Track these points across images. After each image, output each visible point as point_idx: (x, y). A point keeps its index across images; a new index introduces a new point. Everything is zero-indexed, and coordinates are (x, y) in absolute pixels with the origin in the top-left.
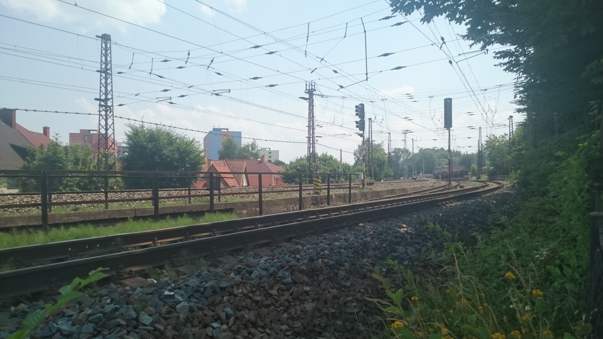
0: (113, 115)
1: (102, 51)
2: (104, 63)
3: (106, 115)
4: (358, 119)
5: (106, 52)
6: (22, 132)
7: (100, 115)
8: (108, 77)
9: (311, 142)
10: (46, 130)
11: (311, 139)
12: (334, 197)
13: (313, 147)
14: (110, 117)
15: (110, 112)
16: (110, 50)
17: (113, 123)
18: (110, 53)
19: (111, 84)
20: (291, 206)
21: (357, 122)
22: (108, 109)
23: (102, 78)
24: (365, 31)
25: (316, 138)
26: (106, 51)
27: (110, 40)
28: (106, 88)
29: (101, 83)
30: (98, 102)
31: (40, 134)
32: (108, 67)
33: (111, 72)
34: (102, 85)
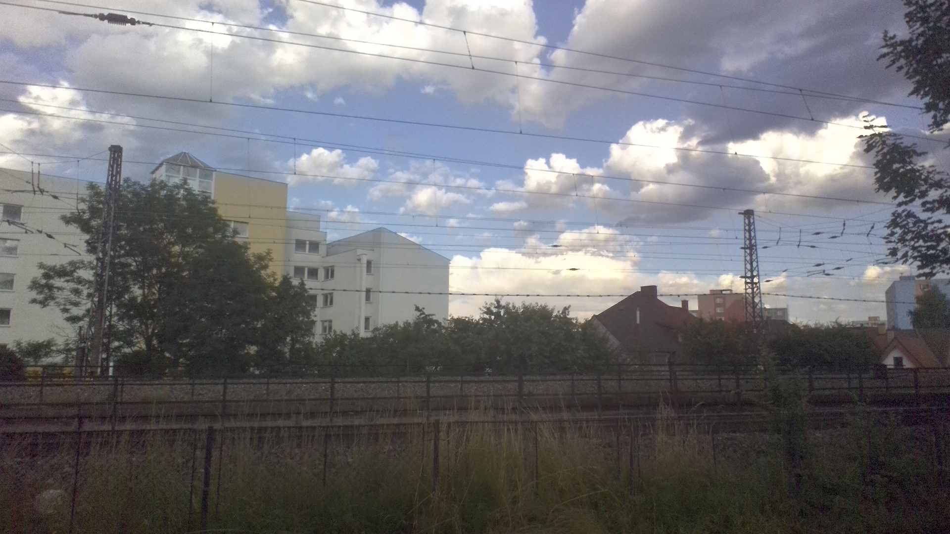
0: (760, 292)
1: (745, 227)
2: (748, 239)
5: (749, 227)
8: (753, 253)
10: (685, 304)
14: (757, 294)
15: (757, 290)
16: (754, 225)
18: (754, 228)
19: (756, 260)
22: (754, 285)
27: (753, 214)
28: (751, 264)
29: (746, 260)
30: (744, 279)
31: (678, 308)
32: (753, 241)
33: (756, 247)
34: (746, 262)
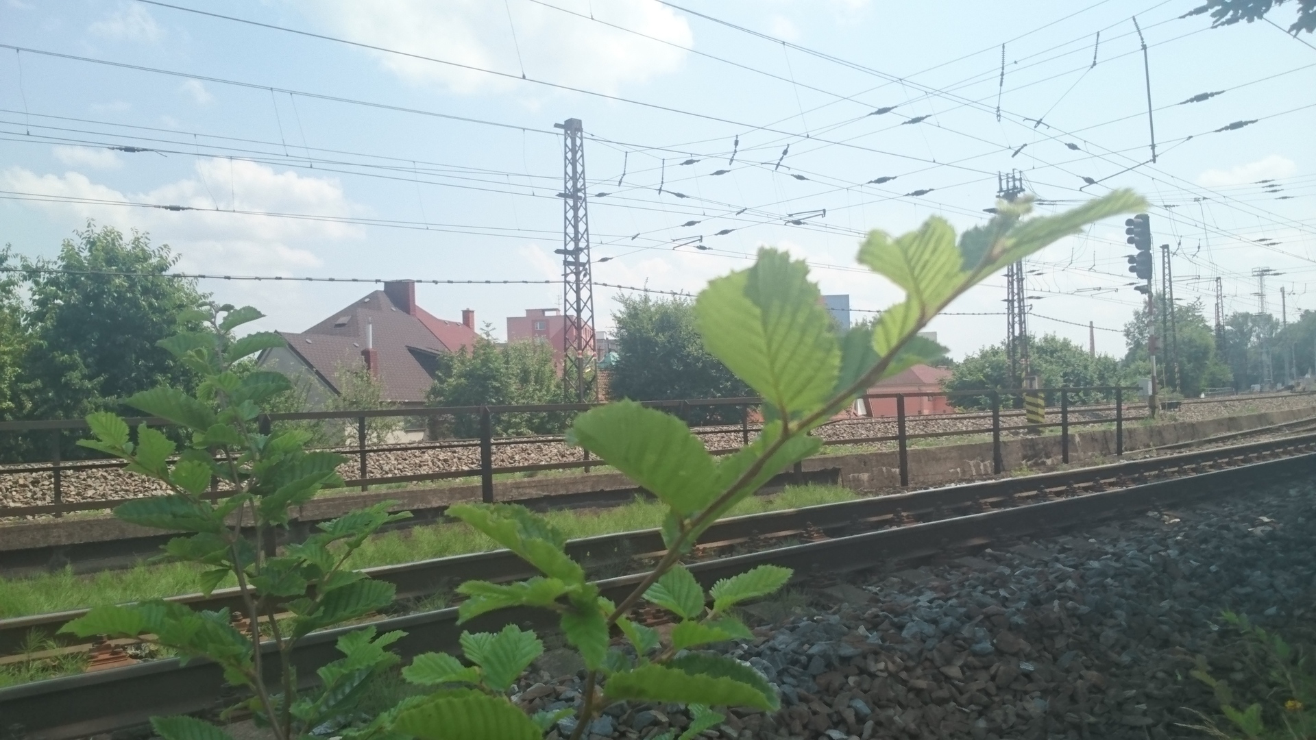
0: (590, 280)
1: (566, 153)
2: (571, 178)
3: (578, 281)
4: (1135, 251)
5: (574, 155)
6: (427, 323)
7: (566, 282)
8: (579, 205)
9: (1016, 310)
10: (467, 315)
11: (1016, 304)
12: (1077, 439)
13: (1022, 323)
14: (584, 285)
15: (585, 276)
16: (582, 151)
17: (591, 297)
18: (582, 156)
19: (584, 219)
20: (972, 463)
21: (1131, 259)
22: (581, 268)
23: (568, 207)
24: (1144, 47)
25: (1027, 302)
26: (574, 152)
27: (580, 130)
28: (576, 227)
29: (566, 218)
30: (562, 257)
31: (457, 324)
32: (579, 185)
33: (585, 194)
34: (568, 222)
